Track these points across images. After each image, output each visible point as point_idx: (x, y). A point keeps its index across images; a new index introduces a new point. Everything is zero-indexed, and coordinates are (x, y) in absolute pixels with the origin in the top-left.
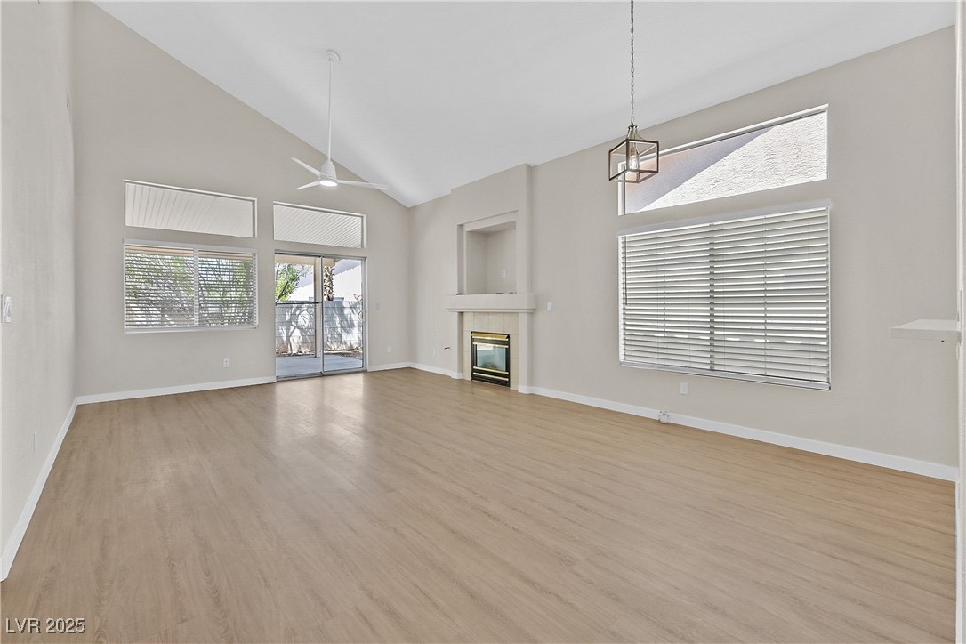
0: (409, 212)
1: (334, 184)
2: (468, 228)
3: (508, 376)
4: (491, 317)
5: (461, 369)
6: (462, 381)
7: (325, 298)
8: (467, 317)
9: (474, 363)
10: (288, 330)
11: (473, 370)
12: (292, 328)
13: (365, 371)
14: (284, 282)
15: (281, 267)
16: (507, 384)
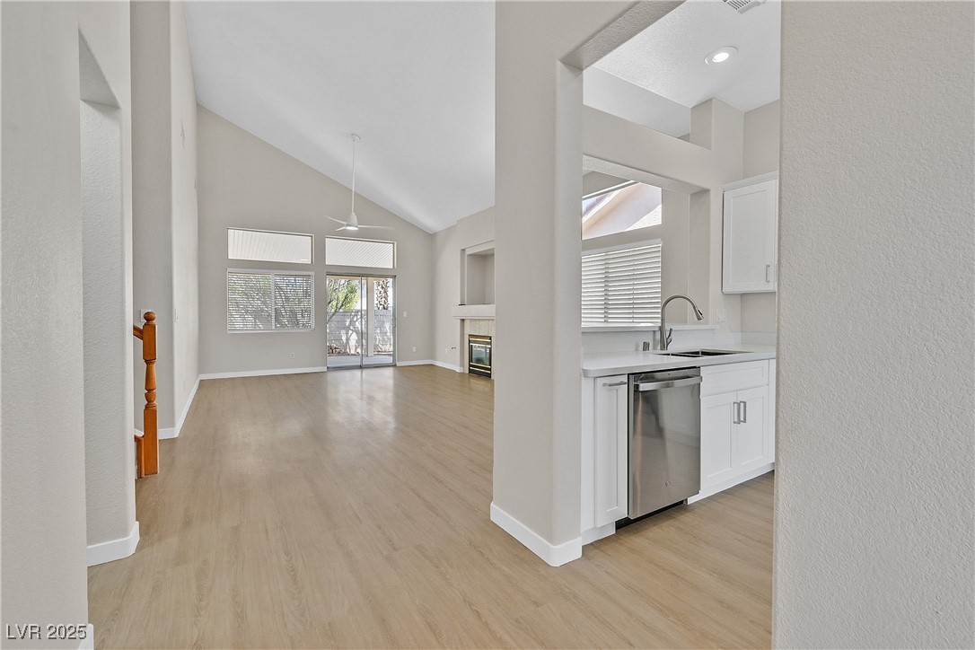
0: (431, 237)
1: (356, 229)
2: (468, 252)
3: (490, 370)
4: (481, 323)
5: (462, 365)
6: (462, 374)
7: (381, 307)
8: (467, 323)
9: (471, 360)
10: (347, 334)
11: (470, 366)
12: (350, 332)
13: (395, 366)
14: (344, 295)
15: (343, 281)
16: (489, 376)
